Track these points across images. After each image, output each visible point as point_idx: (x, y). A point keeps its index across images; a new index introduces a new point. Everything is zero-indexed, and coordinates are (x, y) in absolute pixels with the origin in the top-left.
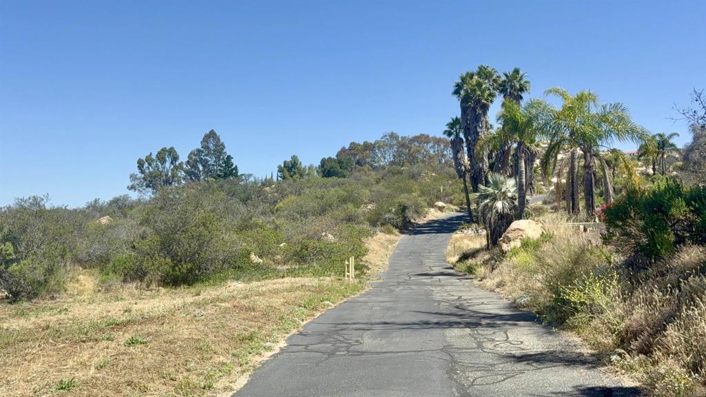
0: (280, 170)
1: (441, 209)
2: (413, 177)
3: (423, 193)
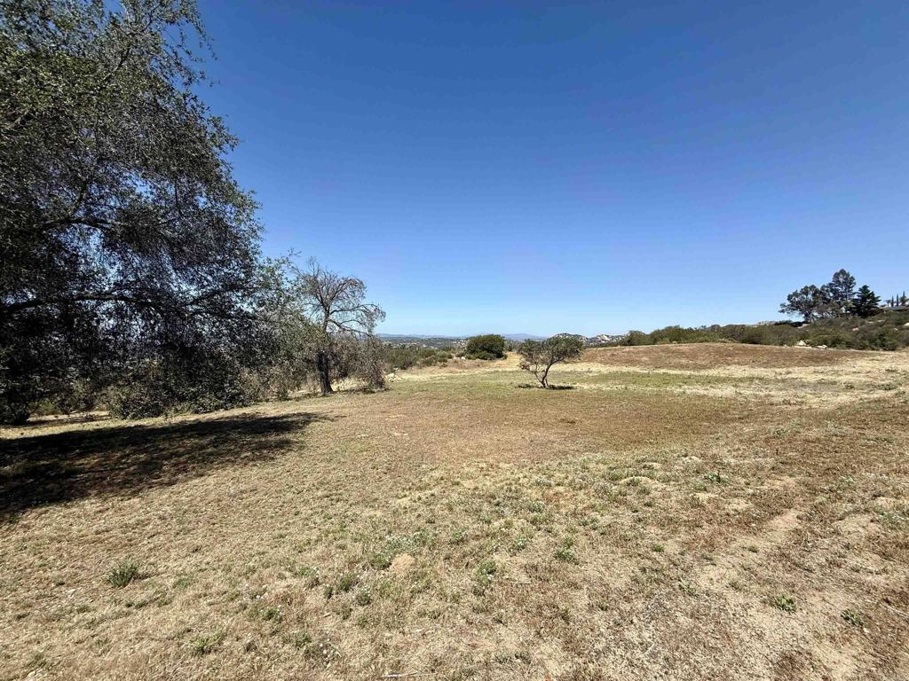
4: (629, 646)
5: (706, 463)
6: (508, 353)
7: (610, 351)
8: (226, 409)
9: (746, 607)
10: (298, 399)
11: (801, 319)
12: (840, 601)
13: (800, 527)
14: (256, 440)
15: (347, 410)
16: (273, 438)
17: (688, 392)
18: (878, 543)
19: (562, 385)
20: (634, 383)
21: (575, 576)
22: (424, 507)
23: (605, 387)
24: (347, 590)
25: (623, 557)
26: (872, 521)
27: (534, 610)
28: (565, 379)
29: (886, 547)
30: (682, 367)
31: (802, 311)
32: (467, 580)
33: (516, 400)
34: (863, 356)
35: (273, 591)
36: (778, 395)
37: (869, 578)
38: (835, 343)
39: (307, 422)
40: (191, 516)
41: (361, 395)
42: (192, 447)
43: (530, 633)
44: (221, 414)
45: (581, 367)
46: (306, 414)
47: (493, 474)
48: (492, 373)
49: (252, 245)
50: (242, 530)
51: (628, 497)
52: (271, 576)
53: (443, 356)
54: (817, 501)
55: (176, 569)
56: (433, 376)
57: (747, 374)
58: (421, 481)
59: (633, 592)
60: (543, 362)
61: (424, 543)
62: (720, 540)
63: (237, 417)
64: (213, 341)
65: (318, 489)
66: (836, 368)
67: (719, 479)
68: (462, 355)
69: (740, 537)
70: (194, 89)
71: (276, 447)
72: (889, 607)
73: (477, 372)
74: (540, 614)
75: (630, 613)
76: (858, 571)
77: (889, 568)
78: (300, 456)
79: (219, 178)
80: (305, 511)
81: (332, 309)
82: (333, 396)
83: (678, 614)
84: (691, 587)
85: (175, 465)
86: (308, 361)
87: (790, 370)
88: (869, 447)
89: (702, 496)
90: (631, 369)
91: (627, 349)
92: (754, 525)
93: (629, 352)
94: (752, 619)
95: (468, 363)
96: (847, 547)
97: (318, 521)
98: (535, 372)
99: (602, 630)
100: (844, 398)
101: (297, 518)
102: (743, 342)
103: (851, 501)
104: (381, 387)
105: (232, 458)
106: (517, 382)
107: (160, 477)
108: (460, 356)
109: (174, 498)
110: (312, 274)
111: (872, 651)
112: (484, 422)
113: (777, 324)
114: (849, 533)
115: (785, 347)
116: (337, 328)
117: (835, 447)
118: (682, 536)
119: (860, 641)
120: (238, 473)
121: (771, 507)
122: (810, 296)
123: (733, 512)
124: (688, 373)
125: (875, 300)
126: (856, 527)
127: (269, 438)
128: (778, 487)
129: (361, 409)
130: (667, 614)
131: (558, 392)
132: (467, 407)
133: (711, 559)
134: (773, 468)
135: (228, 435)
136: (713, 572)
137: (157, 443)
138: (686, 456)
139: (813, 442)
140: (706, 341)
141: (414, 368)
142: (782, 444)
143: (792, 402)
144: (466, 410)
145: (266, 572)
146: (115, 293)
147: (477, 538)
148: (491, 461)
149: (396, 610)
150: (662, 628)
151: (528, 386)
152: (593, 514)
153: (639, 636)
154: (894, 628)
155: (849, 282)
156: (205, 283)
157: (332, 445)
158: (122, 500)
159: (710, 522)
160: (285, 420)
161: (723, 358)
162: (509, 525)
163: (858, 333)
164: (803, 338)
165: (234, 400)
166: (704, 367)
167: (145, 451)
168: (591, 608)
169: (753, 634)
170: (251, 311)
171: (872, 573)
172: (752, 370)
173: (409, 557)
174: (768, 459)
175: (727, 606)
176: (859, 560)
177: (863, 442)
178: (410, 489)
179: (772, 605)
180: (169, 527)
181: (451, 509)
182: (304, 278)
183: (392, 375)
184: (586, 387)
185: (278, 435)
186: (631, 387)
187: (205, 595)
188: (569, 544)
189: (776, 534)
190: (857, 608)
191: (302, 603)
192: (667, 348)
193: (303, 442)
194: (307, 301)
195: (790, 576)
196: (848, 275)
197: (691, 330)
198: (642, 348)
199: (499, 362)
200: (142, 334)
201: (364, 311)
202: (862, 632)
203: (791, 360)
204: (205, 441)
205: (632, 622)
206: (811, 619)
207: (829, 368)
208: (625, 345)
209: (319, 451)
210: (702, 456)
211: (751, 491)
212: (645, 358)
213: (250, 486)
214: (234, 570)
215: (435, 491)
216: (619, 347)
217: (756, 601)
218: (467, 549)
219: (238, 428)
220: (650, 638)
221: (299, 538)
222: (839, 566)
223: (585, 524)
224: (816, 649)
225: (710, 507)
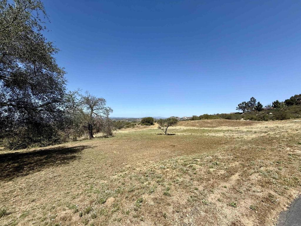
0: (273, 103)
5: (213, 159)
6: (155, 123)
7: (187, 122)
8: (53, 145)
9: (222, 207)
10: (80, 141)
11: (242, 112)
12: (250, 202)
13: (239, 179)
14: (63, 156)
15: (98, 144)
16: (69, 155)
17: (210, 135)
18: (261, 182)
19: (172, 133)
20: (194, 132)
21: (169, 201)
22: (122, 179)
23: (185, 134)
24: (88, 213)
25: (186, 193)
26: (259, 175)
27: (154, 215)
28: (173, 132)
29: (263, 183)
30: (208, 127)
31: (242, 110)
32: (132, 205)
33: (156, 139)
34: (259, 123)
35: (60, 216)
36: (236, 135)
37: (258, 194)
38: (251, 119)
39: (83, 149)
40: (33, 187)
41: (104, 138)
42: (37, 160)
43: (152, 223)
44: (51, 147)
45: (178, 127)
46: (83, 146)
47: (147, 165)
48: (150, 130)
49: (63, 87)
50: (53, 191)
51: (189, 172)
52: (60, 210)
53: (133, 124)
54: (245, 170)
55: (23, 209)
56: (129, 131)
57: (227, 129)
58: (122, 169)
59: (187, 205)
60: (166, 126)
61: (119, 192)
62: (216, 184)
63: (57, 148)
64: (48, 120)
65: (84, 174)
66: (252, 127)
67: (217, 164)
68: (140, 124)
69: (221, 183)
70: (41, 32)
71: (70, 159)
72: (263, 203)
73: (144, 130)
74: (156, 216)
75: (186, 213)
76: (255, 192)
77: (263, 190)
78: (79, 162)
79: (51, 63)
80: (79, 182)
81: (94, 109)
82: (94, 139)
83: (201, 212)
84: (206, 202)
85: (29, 167)
86: (85, 127)
87: (239, 127)
88: (259, 151)
89: (211, 170)
90: (193, 128)
91: (192, 121)
92: (226, 179)
94: (224, 211)
95: (142, 126)
96: (252, 184)
97: (83, 186)
98: (163, 130)
99: (176, 220)
100: (254, 136)
101: (75, 185)
102: (226, 119)
103: (254, 169)
104: (111, 136)
105: (53, 164)
106: (157, 133)
107: (22, 172)
108: (139, 124)
109: (27, 180)
110: (87, 97)
111: (258, 218)
112: (145, 147)
113: (235, 113)
114: (253, 179)
115: (238, 120)
116: (96, 115)
117: (250, 152)
118: (204, 184)
119: (254, 215)
120: (54, 169)
121: (231, 172)
122: (244, 105)
123: (220, 175)
124: (210, 129)
125: (262, 106)
126: (255, 177)
127: (68, 156)
128: (234, 166)
129: (104, 144)
130: (198, 212)
131: (170, 136)
132: (140, 142)
133: (212, 191)
134: (233, 159)
135: (52, 155)
136: (213, 196)
137: (23, 159)
138: (208, 156)
139: (244, 150)
140: (215, 119)
141: (123, 129)
142: (236, 151)
143: (239, 137)
145: (59, 208)
146: (9, 103)
147: (138, 189)
148: (147, 160)
149: (105, 219)
150: (196, 217)
151: (161, 134)
152: (177, 178)
153: (188, 221)
154: (264, 210)
155: (255, 101)
156: (45, 100)
157: (91, 157)
158: (5, 183)
159: (213, 178)
160: (75, 148)
161: (220, 124)
162: (149, 183)
163: (257, 116)
164: (243, 118)
165: (56, 142)
166: (215, 127)
167: (17, 162)
168: (173, 212)
169: (224, 216)
170: (62, 110)
171: (258, 192)
172: (229, 128)
173: (113, 198)
174: (231, 156)
175: (216, 207)
176: (255, 188)
177: (258, 150)
178: (118, 172)
179: (230, 206)
180: (23, 192)
181: (131, 179)
182: (84, 98)
183: (115, 131)
184: (179, 134)
185: (71, 154)
186: (193, 134)
187: (32, 220)
188: (168, 189)
189: (232, 181)
190: (254, 204)
191: (70, 220)
192: (204, 121)
193: (80, 156)
194: (85, 106)
195: (235, 195)
196: (254, 99)
197: (211, 115)
198: (197, 121)
199: (152, 126)
200: (19, 118)
201: (105, 110)
202: (255, 212)
203: (240, 124)
204: (42, 158)
205: (186, 216)
206: (241, 209)
207: (250, 127)
208: (191, 120)
209: (86, 160)
210: (213, 156)
211: (225, 167)
212: (197, 124)
213: (58, 174)
214: (46, 208)
215: (127, 172)
216: (190, 121)
217: (225, 205)
218: (134, 193)
219: (56, 152)
220: (192, 221)
221: (75, 193)
222: (250, 191)
223: (174, 182)
224: (242, 220)
225: (213, 173)
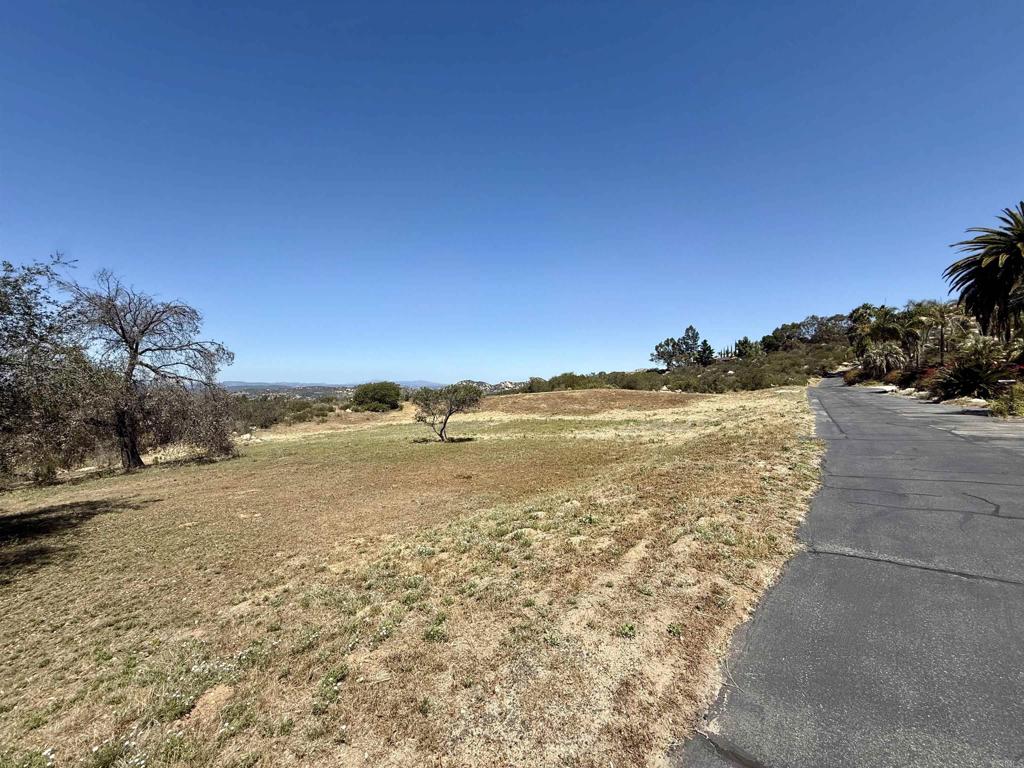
0: (736, 345)
1: (846, 366)
2: (829, 350)
3: (835, 358)
4: (488, 720)
5: (583, 507)
6: (404, 403)
7: (511, 399)
9: (598, 644)
10: (77, 482)
11: (665, 368)
12: (668, 616)
13: (646, 555)
15: (165, 490)
16: (13, 548)
17: (578, 437)
18: (697, 558)
19: (462, 436)
20: (532, 431)
21: (442, 657)
22: (270, 611)
23: (504, 437)
25: (496, 620)
26: (694, 540)
27: (388, 713)
28: (465, 430)
30: (575, 412)
31: (665, 361)
32: (306, 699)
33: (409, 457)
36: (646, 435)
37: (688, 590)
38: (686, 388)
39: (87, 516)
41: (194, 467)
43: (379, 744)
45: (482, 416)
46: (89, 504)
47: (372, 549)
48: (385, 427)
51: (510, 554)
53: (321, 409)
54: (661, 529)
56: (307, 434)
57: (625, 417)
58: (271, 575)
59: (500, 657)
60: (441, 412)
61: (254, 662)
62: (584, 581)
65: (93, 616)
66: (686, 409)
67: (591, 521)
68: (346, 407)
69: (601, 575)
71: (16, 562)
72: (699, 612)
73: (366, 427)
74: (394, 716)
75: (494, 683)
76: (681, 586)
77: (701, 578)
78: (67, 570)
80: (63, 655)
81: (142, 347)
82: (145, 472)
83: (539, 669)
84: (554, 636)
86: (97, 423)
87: (656, 412)
88: (699, 475)
89: (575, 540)
90: (531, 416)
91: (528, 396)
92: (613, 560)
93: (529, 399)
94: (601, 655)
95: (355, 416)
96: (676, 566)
97: (85, 668)
98: (432, 425)
99: (463, 711)
100: (690, 435)
101: (45, 671)
103: (683, 525)
106: (412, 436)
108: (344, 408)
110: (104, 295)
111: (684, 656)
112: (368, 488)
113: (648, 371)
114: (679, 553)
115: (654, 391)
116: (153, 374)
117: (677, 479)
118: (553, 584)
119: (677, 649)
121: (626, 540)
122: (670, 347)
123: (598, 552)
124: (579, 418)
125: (711, 352)
126: (684, 547)
127: (5, 550)
128: (635, 521)
129: (192, 487)
130: (530, 672)
131: (457, 444)
132: (349, 471)
133: (575, 603)
134: (634, 504)
136: (574, 616)
138: (568, 501)
139: (664, 476)
140: (595, 387)
141: (281, 427)
142: (642, 480)
143: (655, 440)
144: (347, 474)
147: (332, 637)
148: (372, 534)
150: (523, 689)
151: (425, 440)
152: (472, 578)
153: (500, 706)
154: (700, 630)
155: (695, 337)
157: (131, 545)
159: (578, 565)
161: (607, 403)
162: (376, 611)
163: (700, 379)
164: (665, 384)
166: (593, 412)
168: (454, 689)
169: (601, 669)
171: (690, 585)
172: (629, 413)
173: (227, 689)
174: (631, 496)
175: (583, 647)
176: (683, 576)
177: (695, 471)
178: (253, 588)
179: (618, 636)
181: (306, 606)
182: (89, 299)
183: (248, 436)
184: (486, 437)
185: (25, 542)
186: (529, 435)
188: (441, 619)
189: (628, 566)
190: (678, 620)
192: (563, 395)
193: (74, 548)
194: (96, 334)
195: (634, 603)
196: (694, 330)
197: (583, 376)
198: (541, 395)
199: (394, 413)
201: (199, 351)
202: (679, 640)
203: (657, 403)
205: (494, 692)
206: (645, 640)
207: (682, 410)
208: (526, 392)
209: (105, 557)
210: (582, 499)
211: (614, 528)
212: (543, 405)
215: (290, 585)
216: (520, 394)
217: (606, 636)
218: (315, 655)
220: (510, 704)
221: (41, 703)
222: (669, 585)
223: (463, 592)
224: (646, 667)
225: (580, 550)
